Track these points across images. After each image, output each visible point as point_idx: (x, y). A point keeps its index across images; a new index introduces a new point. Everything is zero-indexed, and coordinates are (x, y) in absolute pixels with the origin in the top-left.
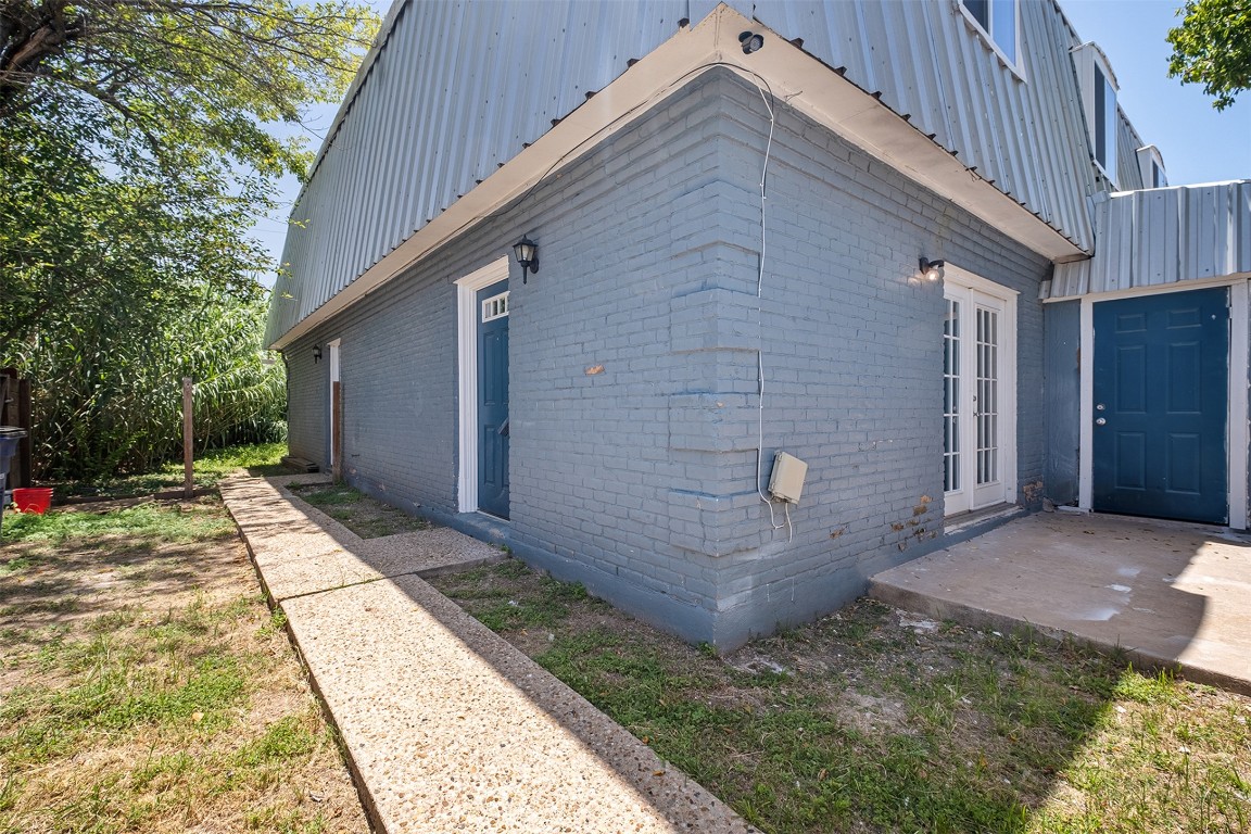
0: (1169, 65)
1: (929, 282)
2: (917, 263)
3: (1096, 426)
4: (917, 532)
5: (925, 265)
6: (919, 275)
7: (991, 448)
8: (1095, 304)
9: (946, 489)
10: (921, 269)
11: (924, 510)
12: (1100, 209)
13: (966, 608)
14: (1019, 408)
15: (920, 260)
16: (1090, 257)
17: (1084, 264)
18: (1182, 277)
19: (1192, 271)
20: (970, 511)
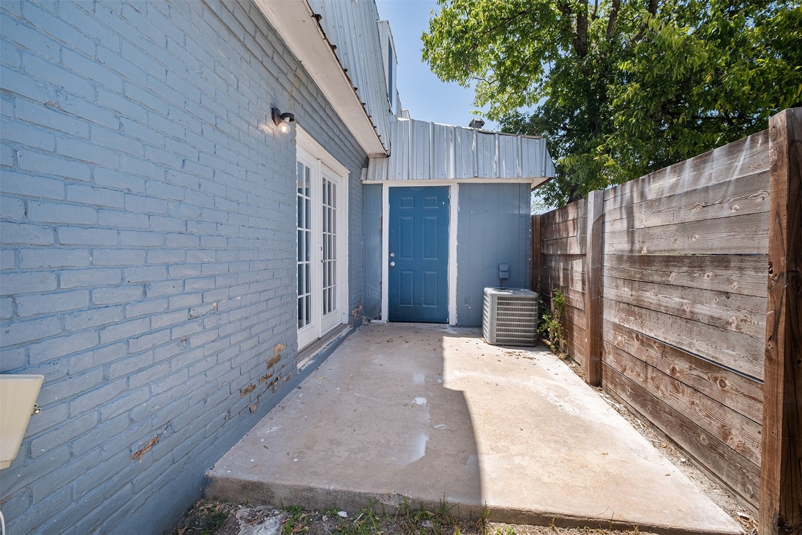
0: (423, 53)
1: (280, 133)
2: (270, 111)
3: (390, 266)
4: (271, 384)
5: (277, 116)
6: (271, 124)
7: (332, 286)
8: (390, 188)
9: (300, 326)
10: (273, 119)
11: (278, 358)
12: (393, 125)
13: (311, 490)
14: (350, 255)
15: (272, 109)
16: (388, 156)
17: (385, 160)
18: (431, 177)
19: (436, 174)
20: (319, 339)
